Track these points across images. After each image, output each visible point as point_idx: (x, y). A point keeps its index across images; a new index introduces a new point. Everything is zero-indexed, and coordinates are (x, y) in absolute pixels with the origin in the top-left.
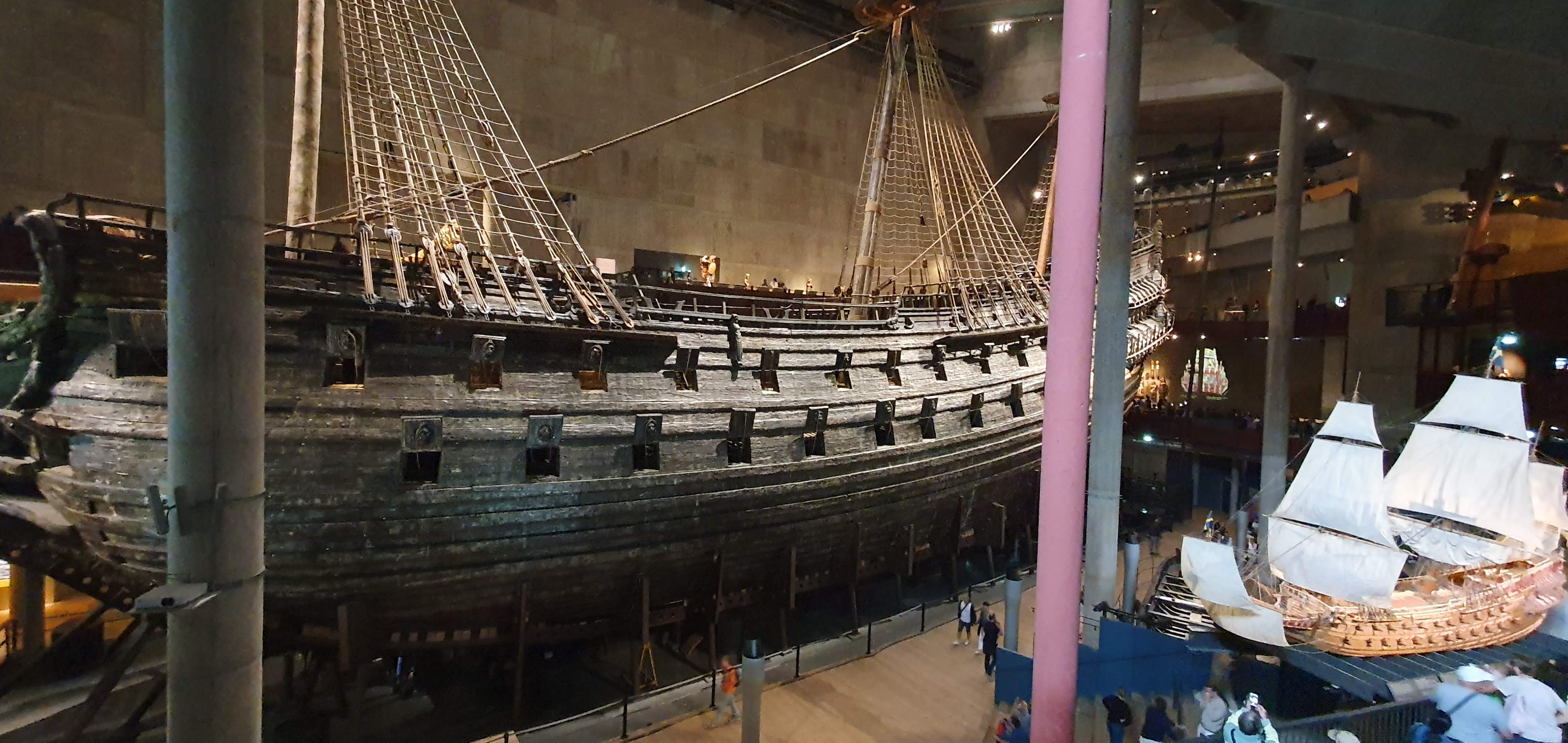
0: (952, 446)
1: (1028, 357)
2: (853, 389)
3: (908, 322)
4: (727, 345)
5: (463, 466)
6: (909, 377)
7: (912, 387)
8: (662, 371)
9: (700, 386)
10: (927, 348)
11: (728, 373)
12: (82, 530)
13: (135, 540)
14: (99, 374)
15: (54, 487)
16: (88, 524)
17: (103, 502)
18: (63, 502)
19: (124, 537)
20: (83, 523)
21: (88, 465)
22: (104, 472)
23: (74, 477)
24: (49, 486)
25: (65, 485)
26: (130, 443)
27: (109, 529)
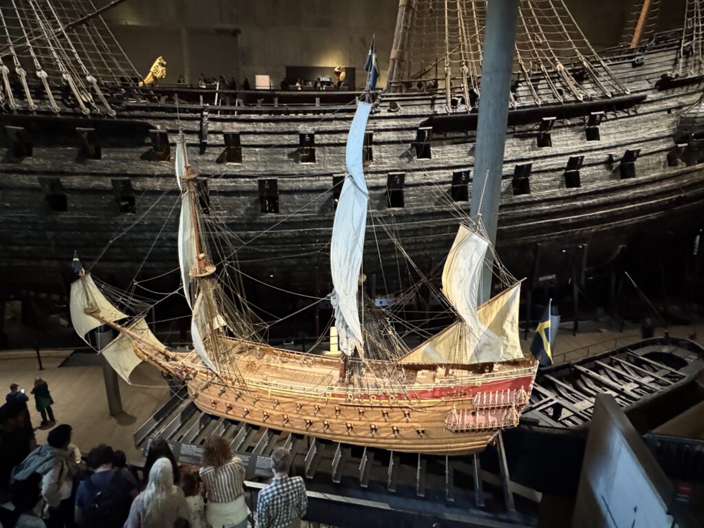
0: (421, 215)
1: (553, 138)
2: (317, 163)
3: (393, 106)
4: (198, 129)
6: (383, 154)
7: (385, 163)
10: (411, 129)
11: (197, 149)
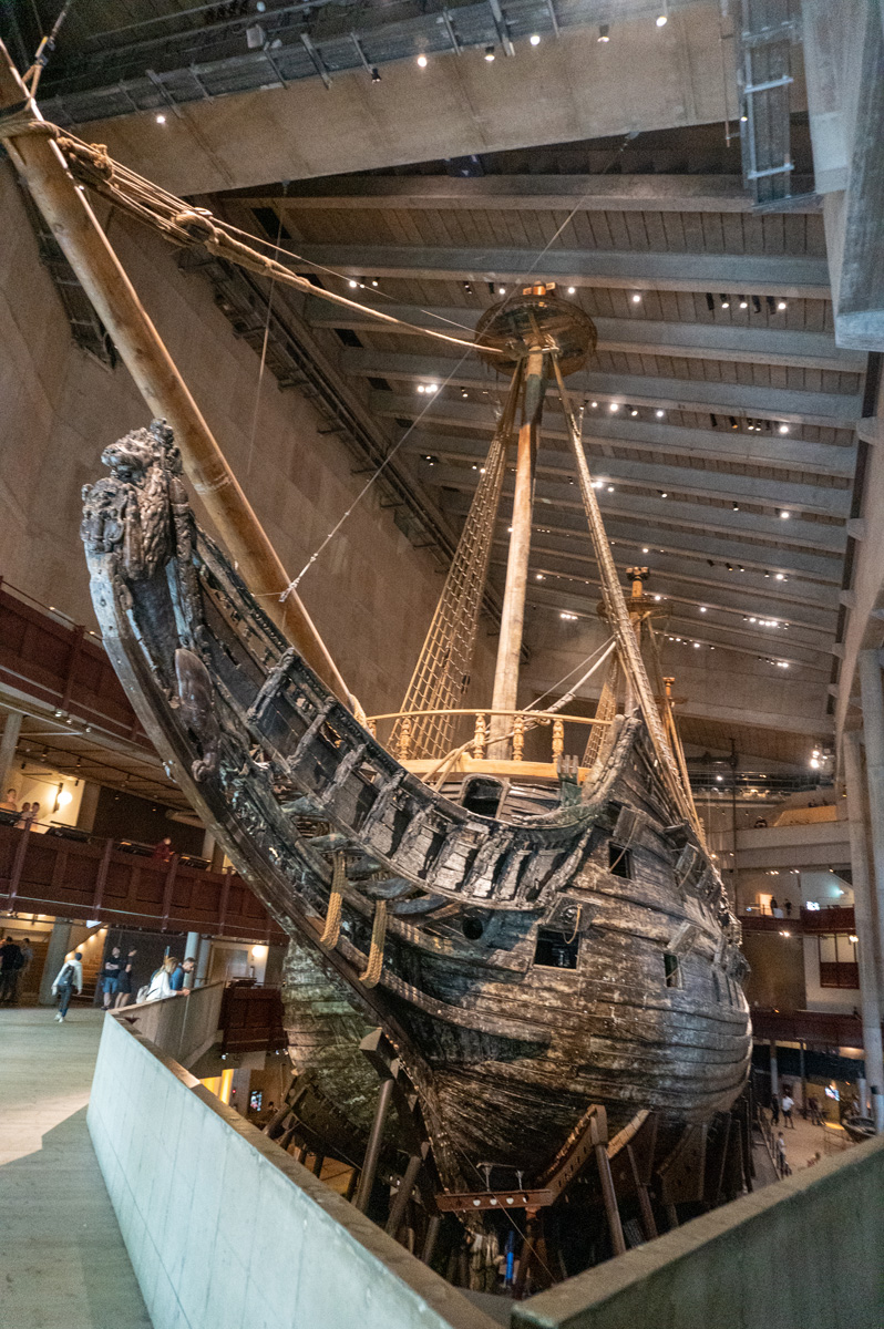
12: (562, 1036)
13: (618, 1046)
14: (598, 868)
15: (553, 985)
16: (582, 1028)
17: (611, 1002)
18: (557, 1003)
19: (609, 1042)
20: (573, 1029)
21: (600, 960)
22: (615, 969)
23: (583, 974)
24: (546, 984)
25: (576, 982)
26: (630, 941)
27: (609, 1032)
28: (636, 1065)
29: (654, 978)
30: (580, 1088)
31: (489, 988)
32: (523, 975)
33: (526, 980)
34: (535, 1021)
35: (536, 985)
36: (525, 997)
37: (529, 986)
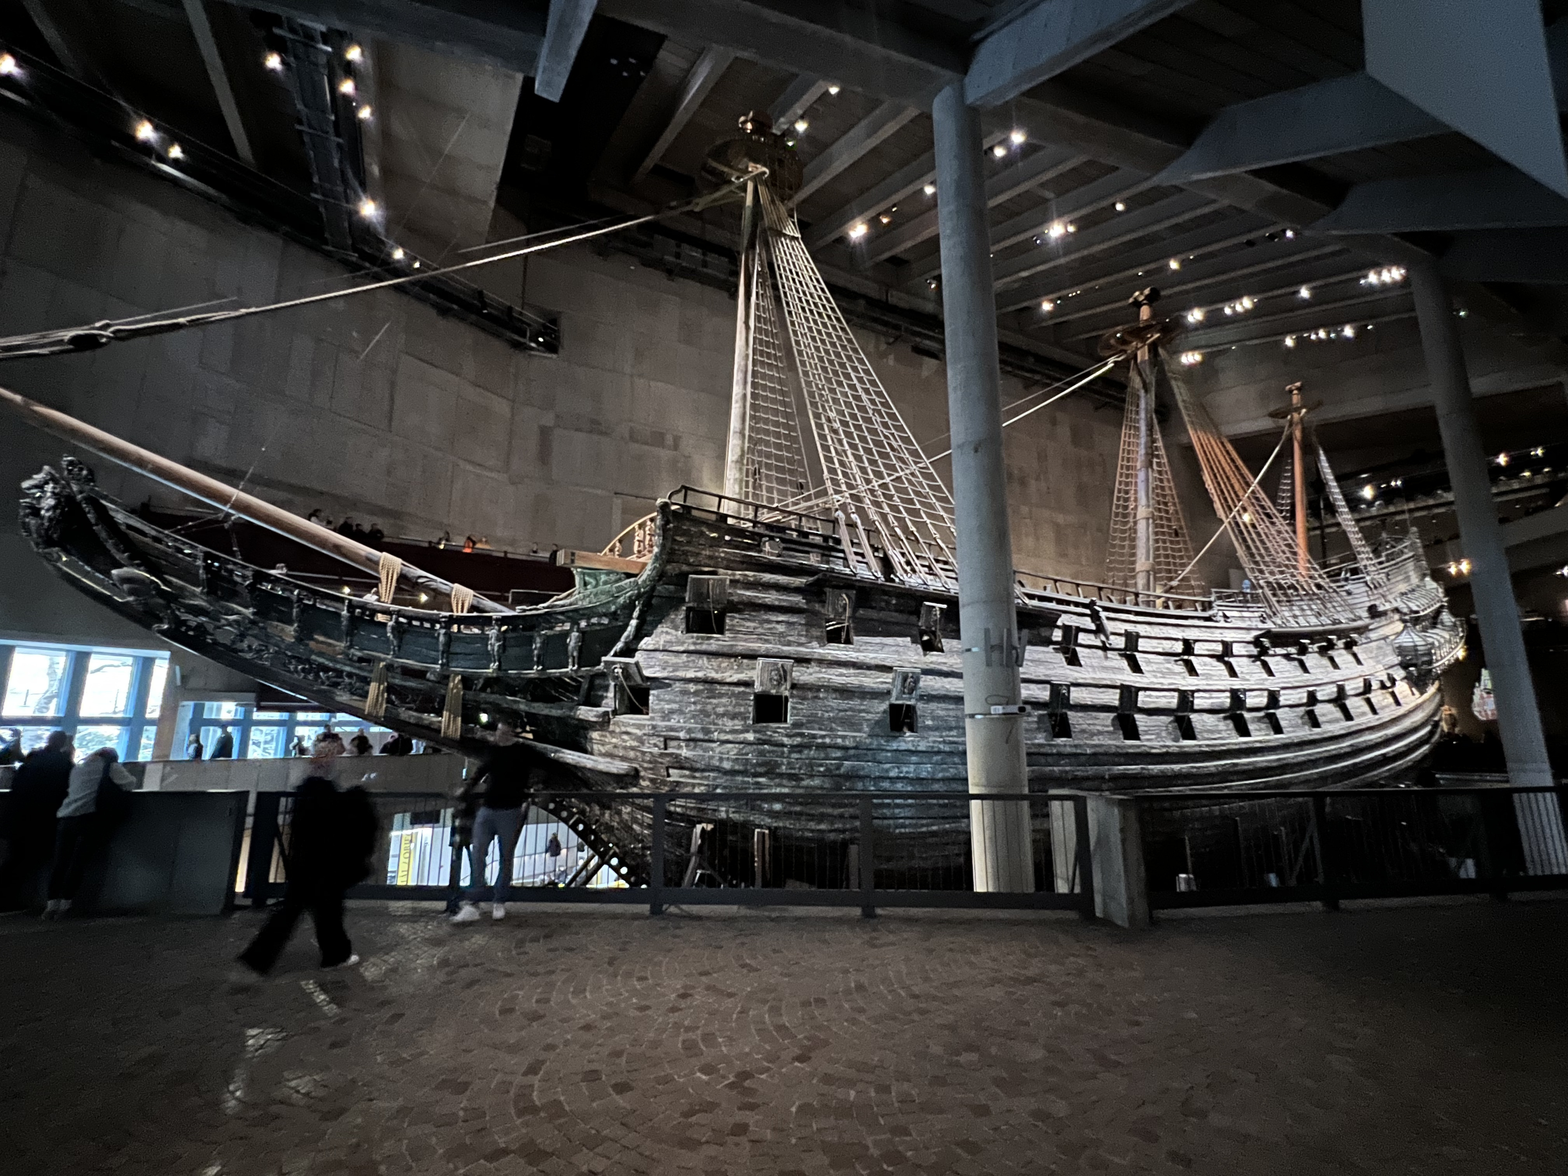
0: (1300, 745)
1: (1337, 660)
2: (1201, 677)
3: (1225, 616)
4: (1093, 627)
5: (933, 719)
6: (1243, 670)
7: (1249, 680)
8: (1051, 647)
9: (1082, 663)
10: (1250, 643)
11: (1100, 653)
12: (646, 769)
13: (697, 775)
14: (673, 632)
15: (629, 729)
16: (656, 762)
17: (678, 739)
18: (635, 744)
19: (687, 773)
20: (650, 762)
21: (667, 706)
22: (680, 712)
23: (652, 719)
24: (623, 729)
25: (644, 726)
26: (700, 687)
27: (679, 764)
28: (719, 791)
29: (734, 717)
30: (679, 810)
31: (595, 735)
32: (609, 722)
33: (611, 728)
34: (623, 759)
35: (618, 730)
36: (614, 740)
37: (613, 732)
